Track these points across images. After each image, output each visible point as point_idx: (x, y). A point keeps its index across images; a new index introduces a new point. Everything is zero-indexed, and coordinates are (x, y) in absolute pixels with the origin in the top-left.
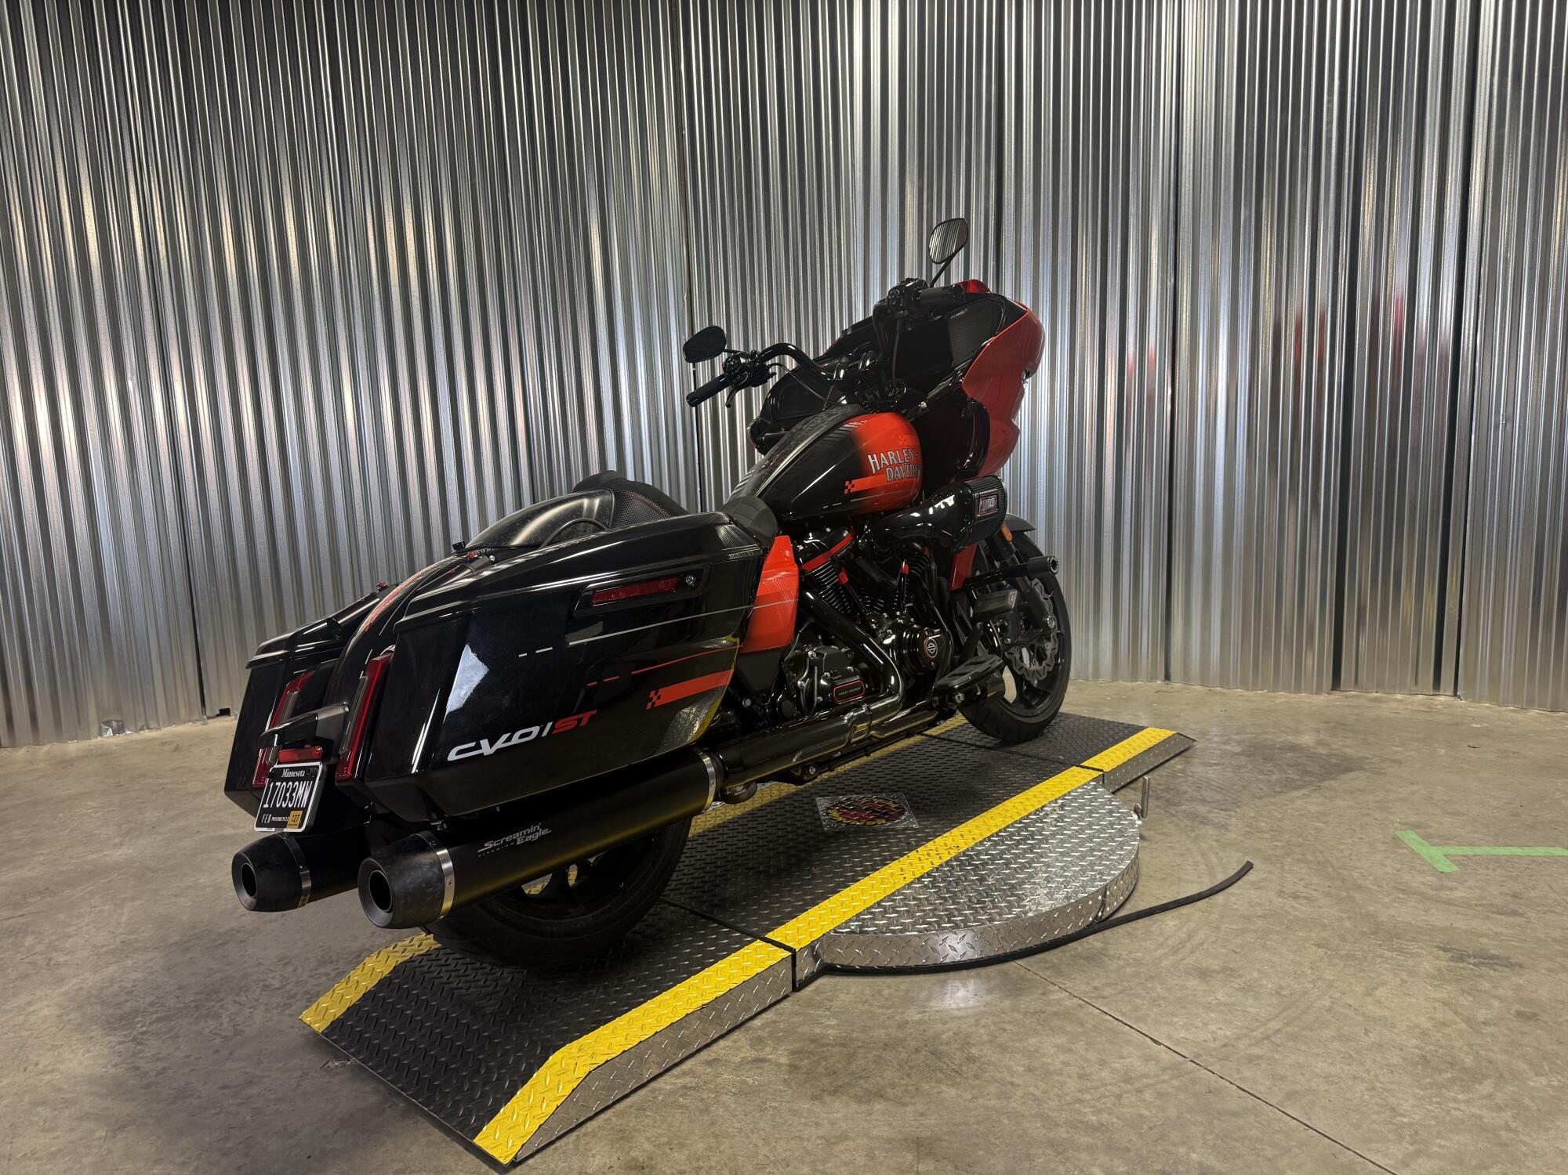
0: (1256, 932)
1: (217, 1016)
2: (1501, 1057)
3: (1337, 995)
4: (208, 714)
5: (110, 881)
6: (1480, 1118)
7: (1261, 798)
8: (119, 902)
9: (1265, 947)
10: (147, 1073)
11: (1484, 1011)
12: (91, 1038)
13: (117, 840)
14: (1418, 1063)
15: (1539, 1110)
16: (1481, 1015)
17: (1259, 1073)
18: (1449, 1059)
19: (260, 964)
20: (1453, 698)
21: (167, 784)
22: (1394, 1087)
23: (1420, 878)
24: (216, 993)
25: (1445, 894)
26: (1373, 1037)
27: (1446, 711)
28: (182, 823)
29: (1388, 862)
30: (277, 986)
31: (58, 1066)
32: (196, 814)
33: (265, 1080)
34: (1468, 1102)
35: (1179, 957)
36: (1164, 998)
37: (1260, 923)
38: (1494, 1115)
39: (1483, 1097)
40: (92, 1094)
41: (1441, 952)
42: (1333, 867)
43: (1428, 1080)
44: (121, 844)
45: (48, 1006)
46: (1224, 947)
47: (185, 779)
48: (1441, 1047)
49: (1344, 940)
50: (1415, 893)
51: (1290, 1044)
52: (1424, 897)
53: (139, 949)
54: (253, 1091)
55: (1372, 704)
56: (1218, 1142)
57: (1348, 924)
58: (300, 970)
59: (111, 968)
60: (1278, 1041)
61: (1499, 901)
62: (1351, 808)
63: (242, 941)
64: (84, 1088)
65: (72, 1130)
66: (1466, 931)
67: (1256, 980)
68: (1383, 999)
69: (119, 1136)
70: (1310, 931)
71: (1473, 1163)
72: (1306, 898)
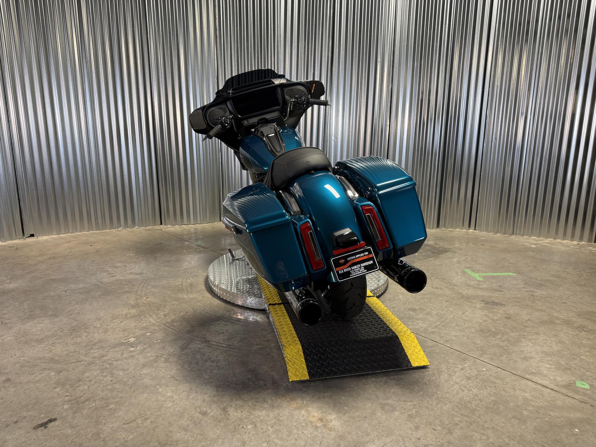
0: (427, 298)
1: (81, 337)
2: (502, 328)
3: (454, 315)
4: (26, 236)
5: (13, 295)
6: (499, 344)
7: (420, 260)
8: (20, 302)
9: (431, 303)
10: (61, 355)
11: (496, 317)
12: (33, 345)
13: (8, 281)
14: (480, 331)
15: (514, 341)
16: (495, 318)
17: (436, 336)
18: (488, 329)
19: (89, 320)
20: (474, 230)
21: (19, 261)
22: (474, 337)
23: (473, 282)
24: (76, 330)
25: (481, 286)
26: (466, 325)
27: (473, 234)
28: (33, 275)
29: (462, 278)
30: (99, 326)
31: (24, 355)
32: (37, 271)
33: (109, 355)
34: (495, 340)
35: (405, 306)
36: (404, 317)
37: (428, 296)
38: (502, 343)
39: (498, 339)
40: (43, 362)
41: (482, 302)
42: (447, 280)
43: (483, 335)
44: (10, 283)
45: (10, 336)
46: (419, 303)
47: (26, 260)
48: (486, 327)
49: (454, 300)
50: (472, 286)
51: (443, 328)
52: (474, 287)
53: (37, 317)
54: (106, 358)
55: (450, 232)
56: (428, 354)
57: (454, 295)
58: (105, 321)
59: (29, 323)
60: (440, 327)
61: (496, 288)
62: (449, 263)
63: (78, 313)
64: (40, 361)
65: (41, 373)
66: (488, 296)
67: (430, 311)
68: (467, 315)
69: (61, 374)
70: (443, 297)
71: (499, 355)
72: (440, 289)
